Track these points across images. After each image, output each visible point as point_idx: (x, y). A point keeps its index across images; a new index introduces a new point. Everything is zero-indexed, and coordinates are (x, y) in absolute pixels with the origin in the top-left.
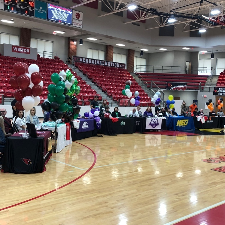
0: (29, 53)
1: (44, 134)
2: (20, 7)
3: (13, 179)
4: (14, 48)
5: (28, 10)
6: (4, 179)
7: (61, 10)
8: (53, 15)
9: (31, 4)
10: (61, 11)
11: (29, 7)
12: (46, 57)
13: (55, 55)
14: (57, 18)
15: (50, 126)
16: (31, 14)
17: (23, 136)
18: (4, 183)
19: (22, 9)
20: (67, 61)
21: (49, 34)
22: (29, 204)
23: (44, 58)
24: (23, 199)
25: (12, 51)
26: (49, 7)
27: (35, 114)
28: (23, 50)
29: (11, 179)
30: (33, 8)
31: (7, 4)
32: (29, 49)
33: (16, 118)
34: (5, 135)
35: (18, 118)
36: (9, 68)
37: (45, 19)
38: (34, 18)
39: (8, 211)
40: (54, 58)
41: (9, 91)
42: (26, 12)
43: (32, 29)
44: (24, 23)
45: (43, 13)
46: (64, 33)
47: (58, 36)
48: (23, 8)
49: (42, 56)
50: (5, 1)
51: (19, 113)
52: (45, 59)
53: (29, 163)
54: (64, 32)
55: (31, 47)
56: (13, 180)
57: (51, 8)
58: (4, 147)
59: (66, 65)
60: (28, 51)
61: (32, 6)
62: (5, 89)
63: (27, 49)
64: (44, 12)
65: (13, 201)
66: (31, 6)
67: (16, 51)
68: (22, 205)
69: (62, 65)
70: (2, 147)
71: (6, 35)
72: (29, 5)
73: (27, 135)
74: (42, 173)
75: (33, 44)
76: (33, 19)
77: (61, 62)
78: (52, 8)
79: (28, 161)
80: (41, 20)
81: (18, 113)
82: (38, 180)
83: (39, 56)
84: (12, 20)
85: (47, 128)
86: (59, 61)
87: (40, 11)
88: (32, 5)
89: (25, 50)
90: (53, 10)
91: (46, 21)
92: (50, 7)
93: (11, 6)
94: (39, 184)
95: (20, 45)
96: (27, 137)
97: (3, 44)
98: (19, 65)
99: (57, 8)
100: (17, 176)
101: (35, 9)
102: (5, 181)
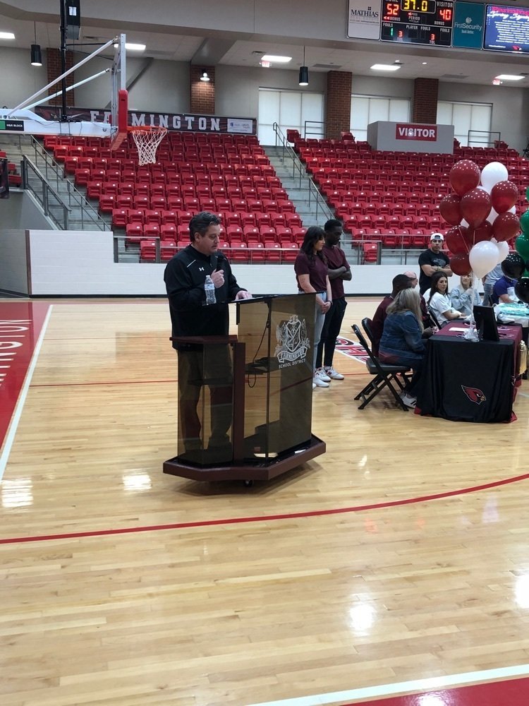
0: (434, 139)
1: (510, 332)
2: (419, 27)
3: (447, 431)
4: (400, 129)
5: (436, 31)
6: (425, 429)
7: (519, 17)
8: (499, 34)
9: (445, 14)
10: (521, 20)
11: (439, 23)
12: (472, 145)
13: (495, 138)
14: (509, 41)
15: (515, 314)
16: (443, 39)
17: (466, 337)
18: (430, 437)
19: (424, 31)
20: (526, 151)
21: (483, 85)
22: (502, 492)
23: (468, 147)
24: (485, 479)
25: (397, 138)
26: (488, 15)
27: (470, 285)
28: (422, 132)
29: (441, 430)
30: (448, 23)
31: (388, 25)
32: (435, 128)
33: (432, 294)
34: (423, 333)
35: (437, 295)
36: (390, 180)
37: (477, 46)
38: (450, 49)
39: (459, 500)
40: (493, 146)
41: (390, 232)
42: (433, 36)
43: (441, 79)
44: (425, 67)
45: (472, 32)
46: (522, 77)
47: (506, 87)
48: (425, 28)
49: (463, 143)
50: (385, 18)
51: (439, 283)
52: (472, 151)
53: (479, 399)
54: (522, 74)
55: (438, 123)
56: (448, 434)
57: (495, 17)
58: (421, 358)
59: (524, 162)
60: (433, 134)
61: (447, 19)
62: (382, 228)
63: (429, 128)
64: (475, 31)
65: (461, 480)
66: (445, 21)
67: (404, 137)
68: (487, 491)
69: (513, 161)
70: (417, 358)
71: (382, 101)
72: (440, 18)
73: (474, 334)
74: (511, 424)
75: (444, 115)
76: (448, 52)
77: (512, 153)
78: (497, 15)
79: (476, 393)
80: (468, 51)
81: (437, 282)
82: (505, 438)
83: (456, 143)
84: (397, 61)
85: (513, 320)
86: (505, 153)
87: (464, 29)
88: (448, 17)
89: (426, 133)
90: (500, 19)
91: (481, 52)
92: (493, 14)
93: (397, 28)
94: (510, 450)
95: (414, 122)
96: (475, 339)
97: (377, 123)
98: (465, 167)
99: (511, 14)
100: (453, 426)
101: (455, 24)
102: (430, 435)
